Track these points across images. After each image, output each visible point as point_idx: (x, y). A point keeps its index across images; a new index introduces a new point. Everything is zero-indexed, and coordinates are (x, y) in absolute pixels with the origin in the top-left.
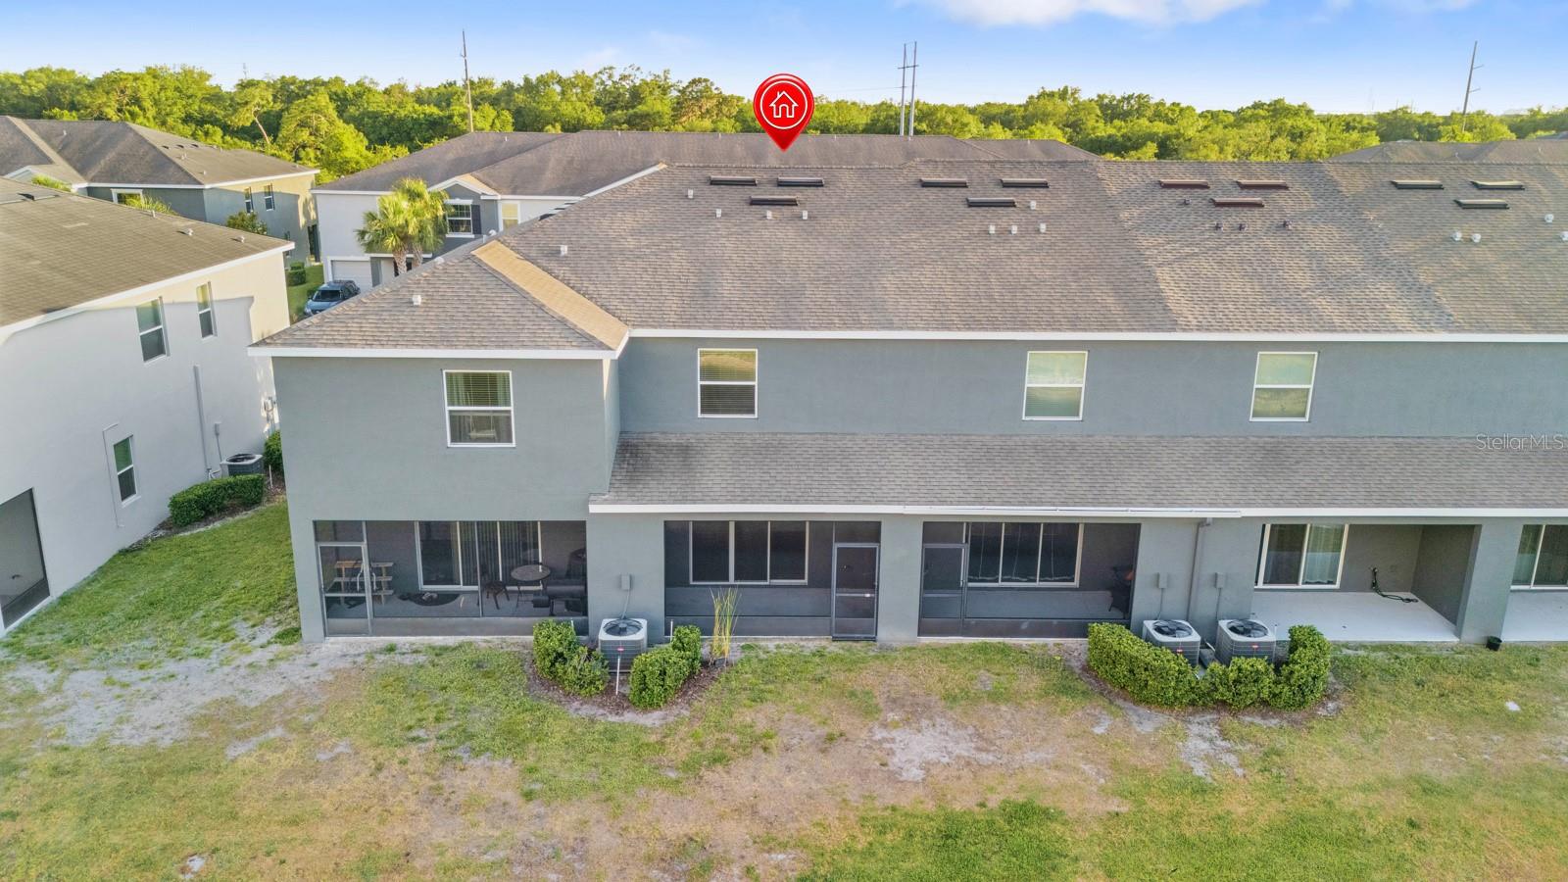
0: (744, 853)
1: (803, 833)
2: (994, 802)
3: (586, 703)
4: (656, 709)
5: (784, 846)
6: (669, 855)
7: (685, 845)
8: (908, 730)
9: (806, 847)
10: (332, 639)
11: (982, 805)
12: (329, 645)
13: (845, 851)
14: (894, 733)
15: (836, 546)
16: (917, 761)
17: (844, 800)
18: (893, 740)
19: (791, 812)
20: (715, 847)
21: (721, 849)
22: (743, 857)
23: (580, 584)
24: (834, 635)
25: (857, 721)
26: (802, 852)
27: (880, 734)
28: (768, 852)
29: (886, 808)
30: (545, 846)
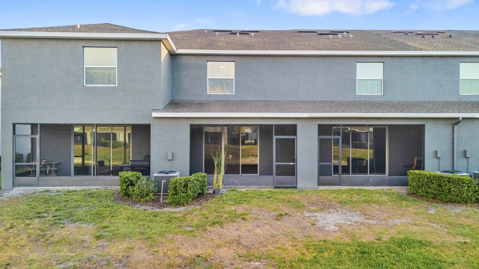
0: (233, 262)
1: (270, 252)
2: (386, 238)
3: (143, 205)
4: (181, 206)
5: (259, 259)
6: (184, 264)
7: (194, 259)
8: (323, 213)
9: (273, 258)
10: (17, 188)
11: (378, 240)
12: (14, 191)
13: (299, 260)
14: (316, 214)
15: (275, 137)
16: (332, 223)
17: (294, 238)
18: (316, 216)
19: (262, 243)
20: (214, 259)
21: (218, 261)
22: (232, 264)
23: (147, 161)
24: (275, 185)
25: (294, 210)
26: (271, 261)
27: (307, 214)
28: (249, 261)
29: (321, 241)
30: (103, 260)
